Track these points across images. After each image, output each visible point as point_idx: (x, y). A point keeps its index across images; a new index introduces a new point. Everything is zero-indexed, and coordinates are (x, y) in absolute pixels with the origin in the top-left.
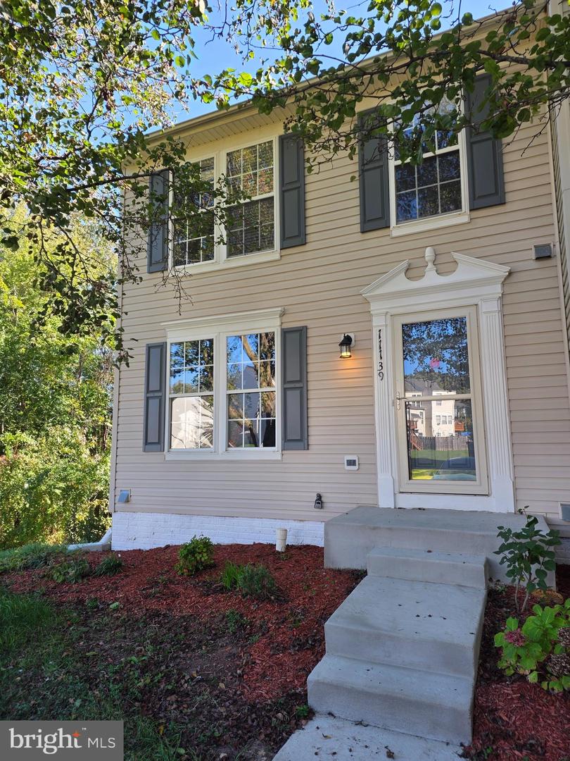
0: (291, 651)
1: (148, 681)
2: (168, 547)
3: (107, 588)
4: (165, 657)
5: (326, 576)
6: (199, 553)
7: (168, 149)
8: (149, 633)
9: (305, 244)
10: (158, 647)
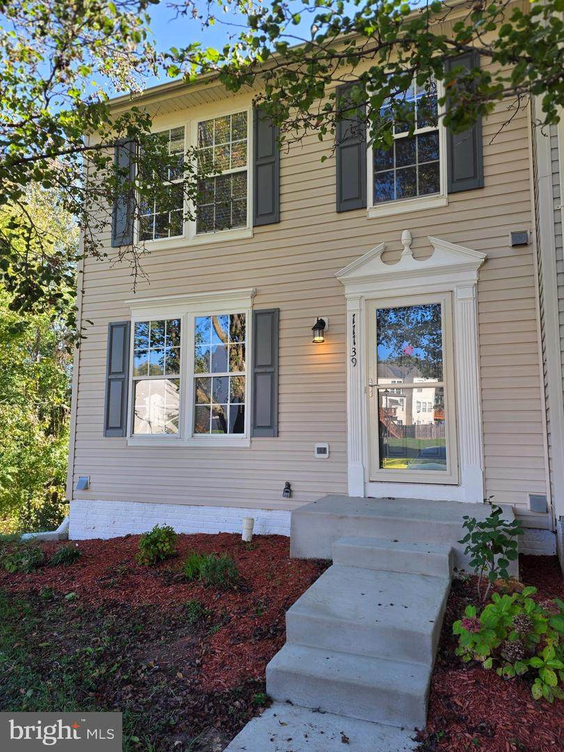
0: (252, 641)
1: (103, 671)
2: (129, 536)
3: (63, 579)
4: (122, 648)
5: (291, 565)
6: (162, 543)
7: (133, 119)
8: (106, 624)
9: (279, 222)
10: (115, 638)
